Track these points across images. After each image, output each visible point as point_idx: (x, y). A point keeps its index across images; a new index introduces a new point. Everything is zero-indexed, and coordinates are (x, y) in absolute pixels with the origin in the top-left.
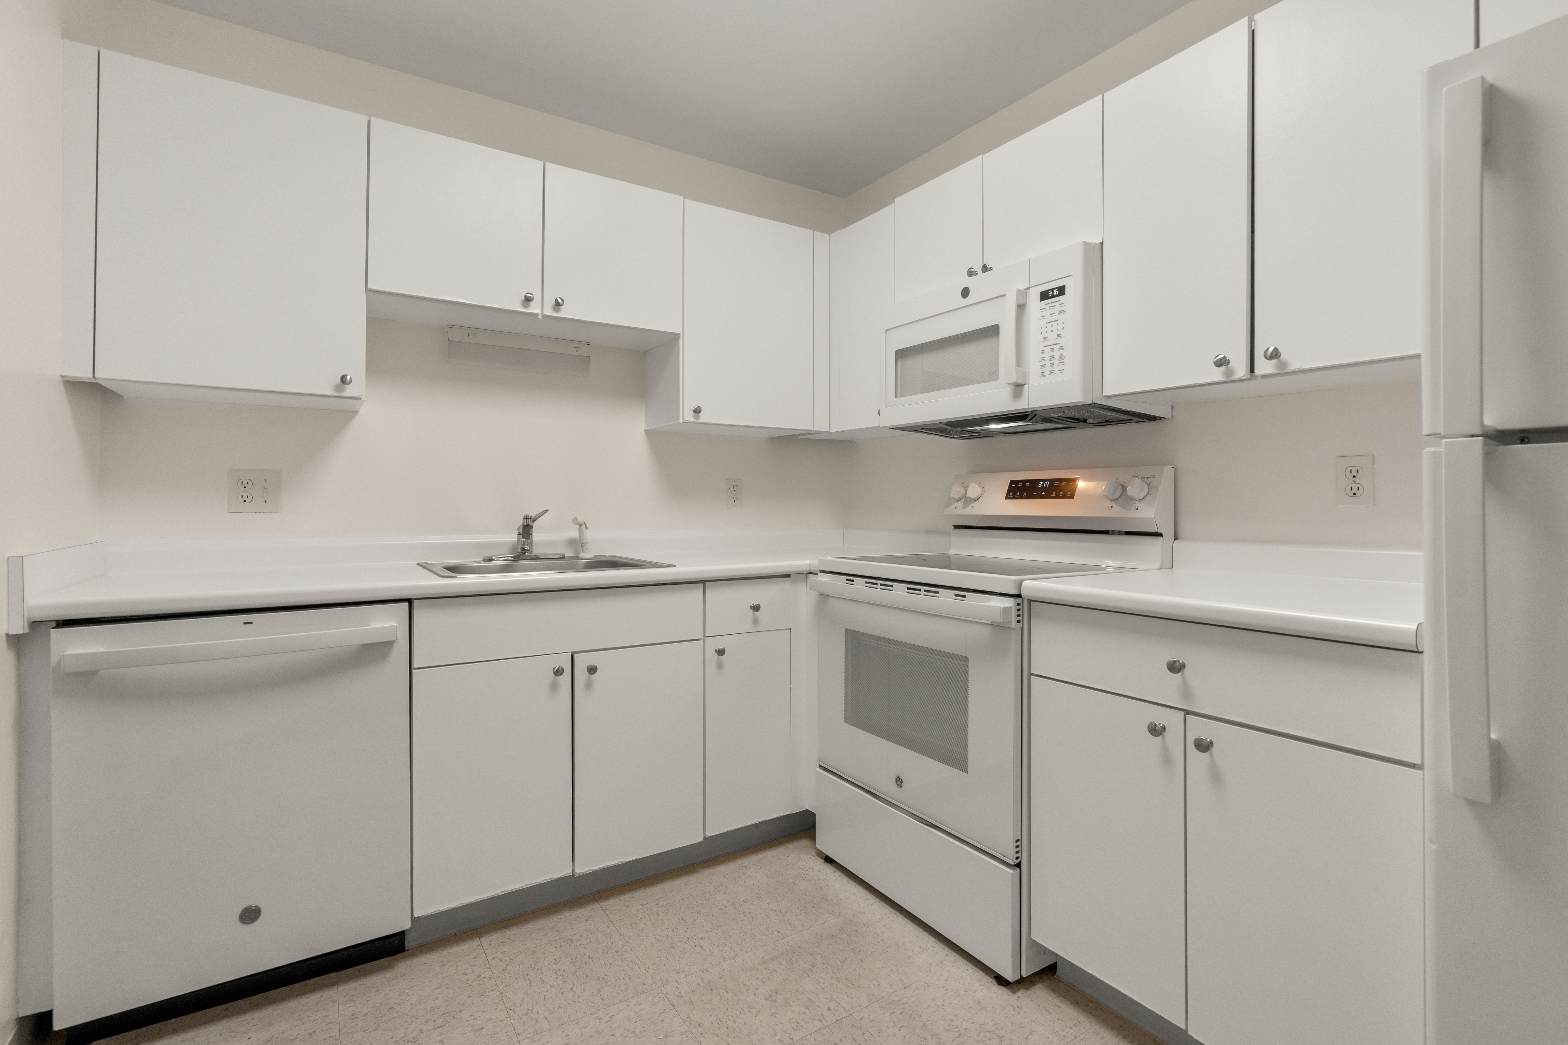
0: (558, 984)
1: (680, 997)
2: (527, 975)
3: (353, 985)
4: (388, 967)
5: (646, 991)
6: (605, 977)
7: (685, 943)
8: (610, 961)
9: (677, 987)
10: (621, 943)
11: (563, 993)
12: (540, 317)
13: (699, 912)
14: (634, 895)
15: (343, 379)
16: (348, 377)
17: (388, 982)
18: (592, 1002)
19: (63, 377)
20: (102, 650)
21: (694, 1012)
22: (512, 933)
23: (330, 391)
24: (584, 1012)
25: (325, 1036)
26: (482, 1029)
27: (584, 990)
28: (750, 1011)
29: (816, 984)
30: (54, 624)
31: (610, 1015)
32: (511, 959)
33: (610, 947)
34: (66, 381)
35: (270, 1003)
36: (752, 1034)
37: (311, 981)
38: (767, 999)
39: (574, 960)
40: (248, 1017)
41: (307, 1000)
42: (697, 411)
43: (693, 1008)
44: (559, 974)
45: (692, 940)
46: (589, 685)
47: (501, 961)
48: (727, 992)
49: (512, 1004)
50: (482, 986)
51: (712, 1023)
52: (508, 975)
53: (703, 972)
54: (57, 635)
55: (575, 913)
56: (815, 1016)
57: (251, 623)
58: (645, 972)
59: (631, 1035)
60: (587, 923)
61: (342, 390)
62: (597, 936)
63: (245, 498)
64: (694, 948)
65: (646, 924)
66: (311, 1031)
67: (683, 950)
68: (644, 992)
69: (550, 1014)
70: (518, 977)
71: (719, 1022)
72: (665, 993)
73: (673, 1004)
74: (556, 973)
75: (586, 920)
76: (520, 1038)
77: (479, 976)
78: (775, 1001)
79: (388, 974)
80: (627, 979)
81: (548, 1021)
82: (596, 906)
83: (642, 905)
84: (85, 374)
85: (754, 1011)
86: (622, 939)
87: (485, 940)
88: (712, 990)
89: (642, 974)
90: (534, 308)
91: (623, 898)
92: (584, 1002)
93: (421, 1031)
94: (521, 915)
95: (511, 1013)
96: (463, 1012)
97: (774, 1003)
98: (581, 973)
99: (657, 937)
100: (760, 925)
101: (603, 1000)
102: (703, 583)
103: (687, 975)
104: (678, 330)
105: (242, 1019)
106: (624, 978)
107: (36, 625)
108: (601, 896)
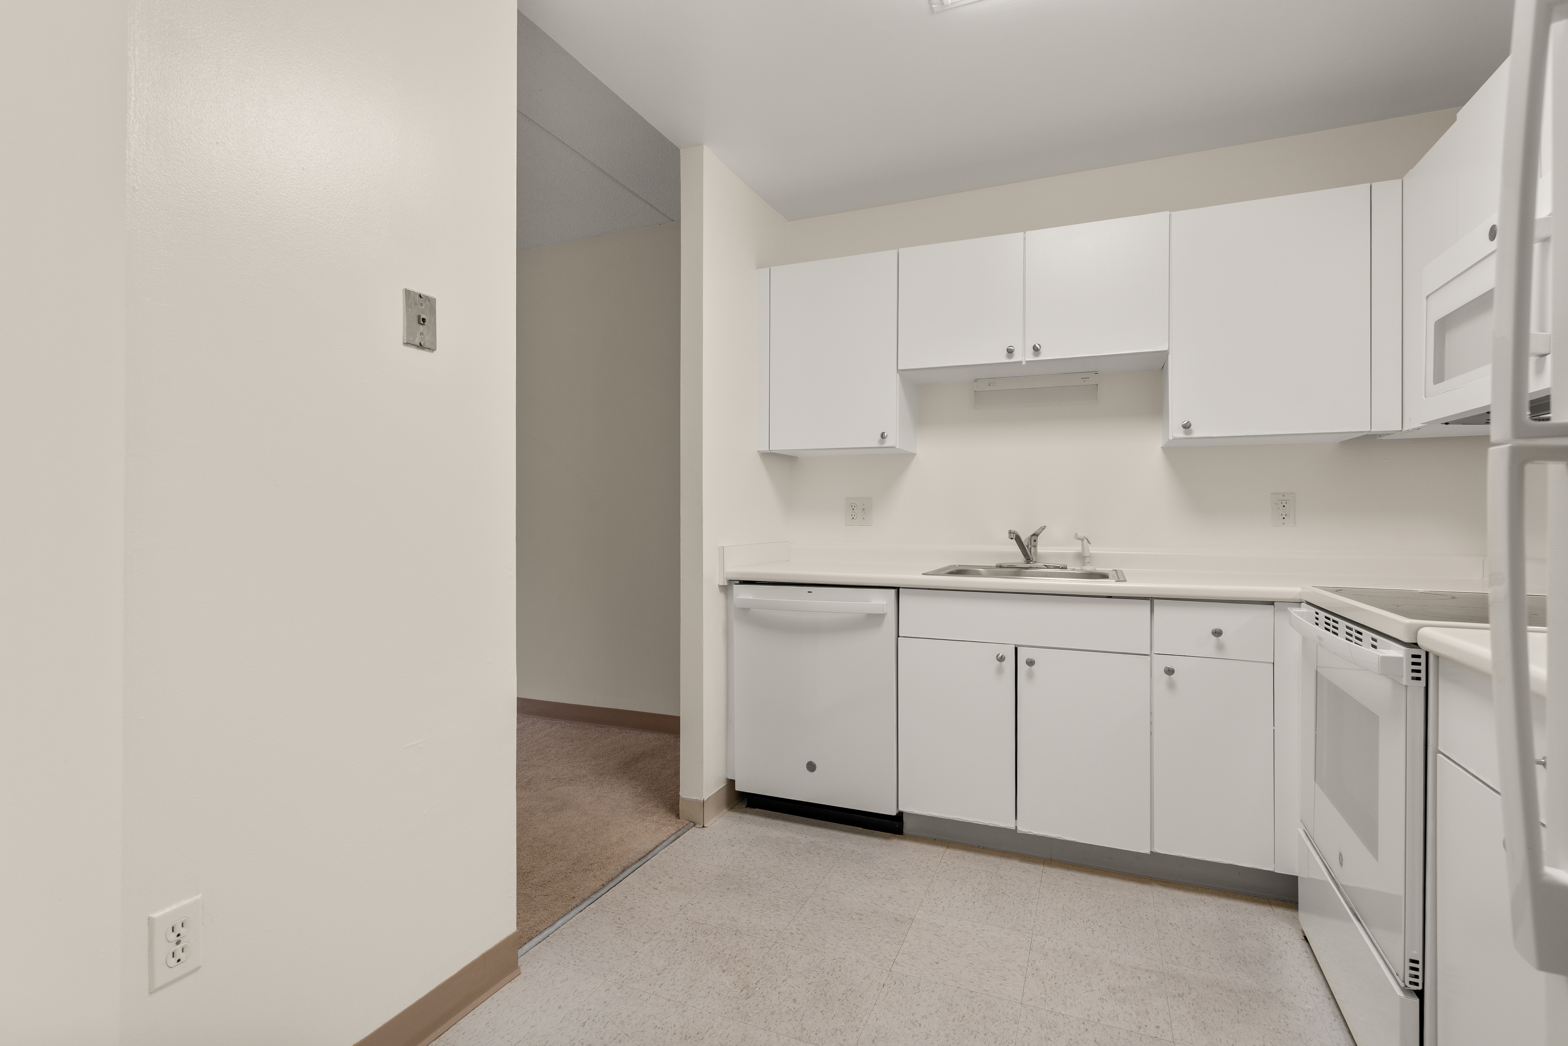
0: (968, 896)
1: (1041, 948)
2: (955, 881)
3: (865, 838)
4: (888, 838)
5: (1021, 930)
6: (1002, 908)
7: (1083, 922)
8: (1015, 902)
9: (1045, 942)
10: (1034, 896)
11: (966, 901)
12: (1024, 363)
13: (1118, 910)
14: (1077, 874)
15: (883, 436)
16: (886, 434)
17: (882, 845)
18: (979, 916)
19: (759, 451)
20: (751, 598)
21: (1041, 961)
22: (970, 856)
23: (876, 444)
24: (969, 918)
25: (834, 853)
26: (905, 892)
27: (981, 907)
28: (1085, 986)
29: (1167, 1007)
30: (738, 582)
31: (983, 928)
32: (954, 868)
33: (1023, 894)
34: (761, 453)
35: (825, 827)
36: (1071, 998)
37: (849, 826)
38: (1108, 988)
39: (992, 889)
40: (812, 828)
41: (840, 834)
42: (1187, 426)
43: (1043, 959)
44: (974, 890)
45: (1091, 923)
46: (1030, 676)
47: (947, 866)
48: (1081, 966)
49: (932, 890)
50: (925, 873)
51: (1048, 974)
52: (944, 875)
53: (1076, 945)
54: (737, 588)
55: (1021, 864)
56: (1139, 1022)
57: (811, 592)
58: (1032, 920)
59: (985, 946)
60: (1023, 874)
61: (883, 443)
62: (1021, 884)
63: (853, 516)
64: (1086, 928)
65: (1065, 895)
66: (830, 848)
67: (1076, 924)
68: (1019, 930)
69: (948, 907)
70: (948, 879)
71: (1054, 977)
72: (1033, 939)
73: (1031, 948)
74: (973, 889)
75: (1024, 872)
76: (921, 908)
77: (928, 867)
78: (1114, 994)
79: (884, 842)
80: (1015, 917)
81: (943, 910)
82: (1039, 867)
83: (1076, 883)
84: (765, 449)
85: (1089, 988)
86: (1037, 895)
87: (949, 851)
88: (1070, 958)
89: (1029, 921)
90: (1017, 357)
91: (1065, 872)
92: (975, 913)
93: (876, 876)
94: (984, 848)
95: (928, 894)
96: (904, 879)
97: (1112, 994)
98: (989, 898)
99: (1065, 907)
100: (1165, 945)
101: (987, 918)
102: (1151, 600)
103: (1061, 940)
104: (1163, 347)
105: (810, 828)
106: (1014, 916)
107: (730, 581)
108: (1050, 863)
